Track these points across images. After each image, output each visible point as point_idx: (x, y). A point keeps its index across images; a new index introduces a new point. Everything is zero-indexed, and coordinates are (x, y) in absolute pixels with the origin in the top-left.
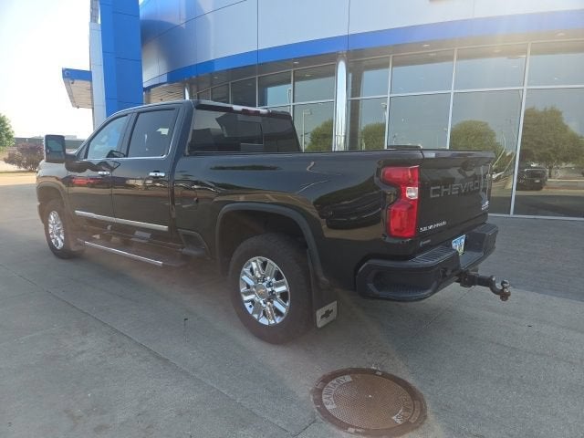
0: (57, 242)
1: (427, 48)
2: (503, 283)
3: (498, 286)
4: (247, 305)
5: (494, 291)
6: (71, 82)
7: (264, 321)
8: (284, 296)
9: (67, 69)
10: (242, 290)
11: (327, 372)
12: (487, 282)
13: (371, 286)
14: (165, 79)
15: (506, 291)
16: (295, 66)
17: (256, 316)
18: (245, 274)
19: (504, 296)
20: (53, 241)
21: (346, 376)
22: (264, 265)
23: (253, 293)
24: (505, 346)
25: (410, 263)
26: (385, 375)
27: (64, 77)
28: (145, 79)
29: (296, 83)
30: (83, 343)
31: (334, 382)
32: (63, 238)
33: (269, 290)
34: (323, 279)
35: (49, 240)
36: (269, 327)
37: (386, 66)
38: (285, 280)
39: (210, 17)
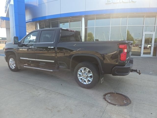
0: (12, 67)
1: (104, 15)
2: (139, 71)
3: (138, 72)
4: (80, 80)
5: (137, 73)
6: (3, 20)
7: (85, 83)
8: (91, 77)
9: (2, 17)
10: (78, 76)
11: (104, 94)
12: (136, 71)
13: (116, 72)
14: (31, 20)
15: (140, 72)
16: (70, 18)
17: (82, 82)
18: (79, 72)
19: (140, 74)
20: (11, 67)
21: (109, 94)
22: (85, 69)
23: (82, 76)
24: (138, 85)
25: (125, 67)
26: (117, 93)
27: (1, 19)
28: (26, 20)
29: (70, 23)
30: (39, 92)
31: (107, 96)
32: (15, 66)
33: (87, 75)
34: (103, 72)
35: (9, 67)
36: (87, 85)
37: (94, 19)
38: (91, 72)
39: (46, 4)
